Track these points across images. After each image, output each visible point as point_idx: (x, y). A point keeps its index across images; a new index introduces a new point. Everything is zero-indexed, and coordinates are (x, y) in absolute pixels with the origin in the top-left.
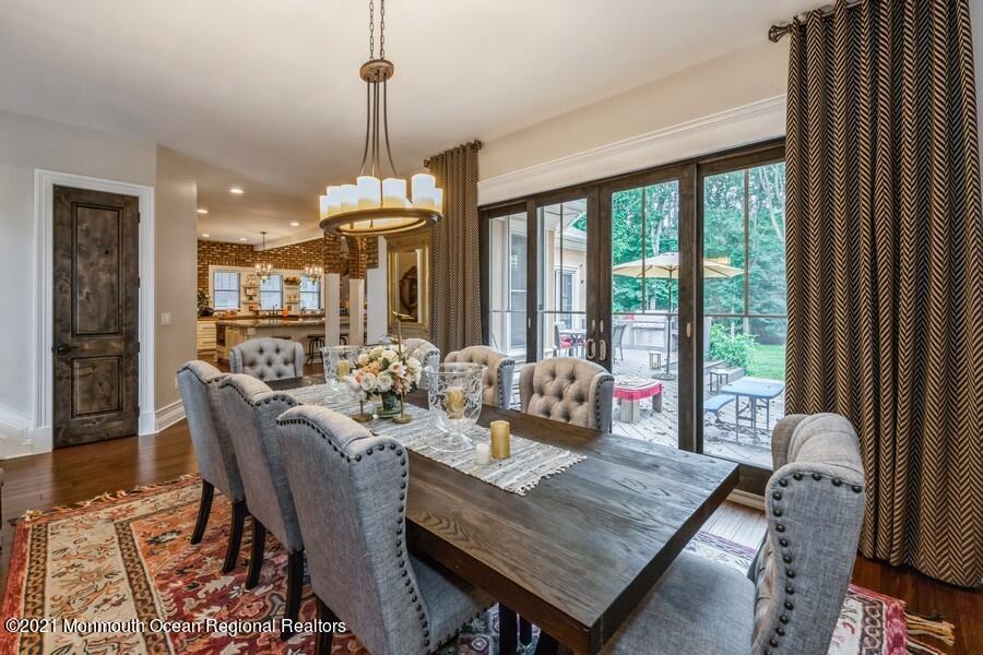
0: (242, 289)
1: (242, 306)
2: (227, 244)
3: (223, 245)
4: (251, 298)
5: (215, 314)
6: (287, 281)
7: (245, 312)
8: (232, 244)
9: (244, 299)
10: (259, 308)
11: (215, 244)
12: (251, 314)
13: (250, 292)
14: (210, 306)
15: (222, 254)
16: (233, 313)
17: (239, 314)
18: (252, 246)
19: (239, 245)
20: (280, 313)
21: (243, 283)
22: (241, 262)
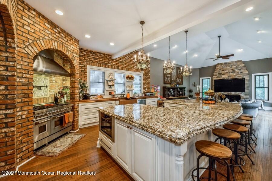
0: (106, 82)
1: (105, 91)
2: (98, 53)
3: (95, 53)
4: (110, 87)
5: (91, 97)
6: (128, 77)
7: (107, 96)
8: (101, 53)
9: (107, 87)
10: (115, 94)
11: (91, 52)
12: (110, 97)
13: (110, 83)
14: (88, 92)
15: (95, 59)
16: (101, 96)
17: (104, 97)
18: (111, 56)
19: (104, 55)
20: (125, 96)
21: (106, 78)
22: (105, 65)
